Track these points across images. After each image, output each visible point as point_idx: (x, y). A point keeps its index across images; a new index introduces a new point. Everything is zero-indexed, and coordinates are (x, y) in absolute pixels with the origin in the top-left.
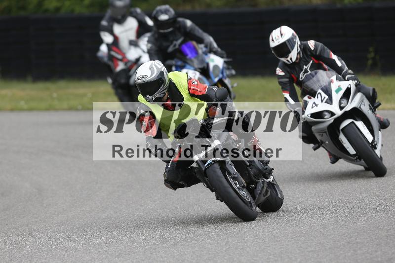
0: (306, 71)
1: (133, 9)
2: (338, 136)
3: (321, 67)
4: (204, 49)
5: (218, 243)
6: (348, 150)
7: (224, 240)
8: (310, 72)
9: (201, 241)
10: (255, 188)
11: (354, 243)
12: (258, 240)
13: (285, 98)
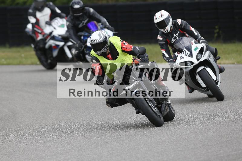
0: (175, 38)
1: (48, 3)
2: (195, 77)
3: (184, 35)
4: (101, 26)
5: (123, 146)
6: (201, 85)
7: (127, 144)
8: (178, 38)
9: (113, 145)
10: (161, 107)
11: (206, 146)
12: (148, 144)
13: (163, 53)
